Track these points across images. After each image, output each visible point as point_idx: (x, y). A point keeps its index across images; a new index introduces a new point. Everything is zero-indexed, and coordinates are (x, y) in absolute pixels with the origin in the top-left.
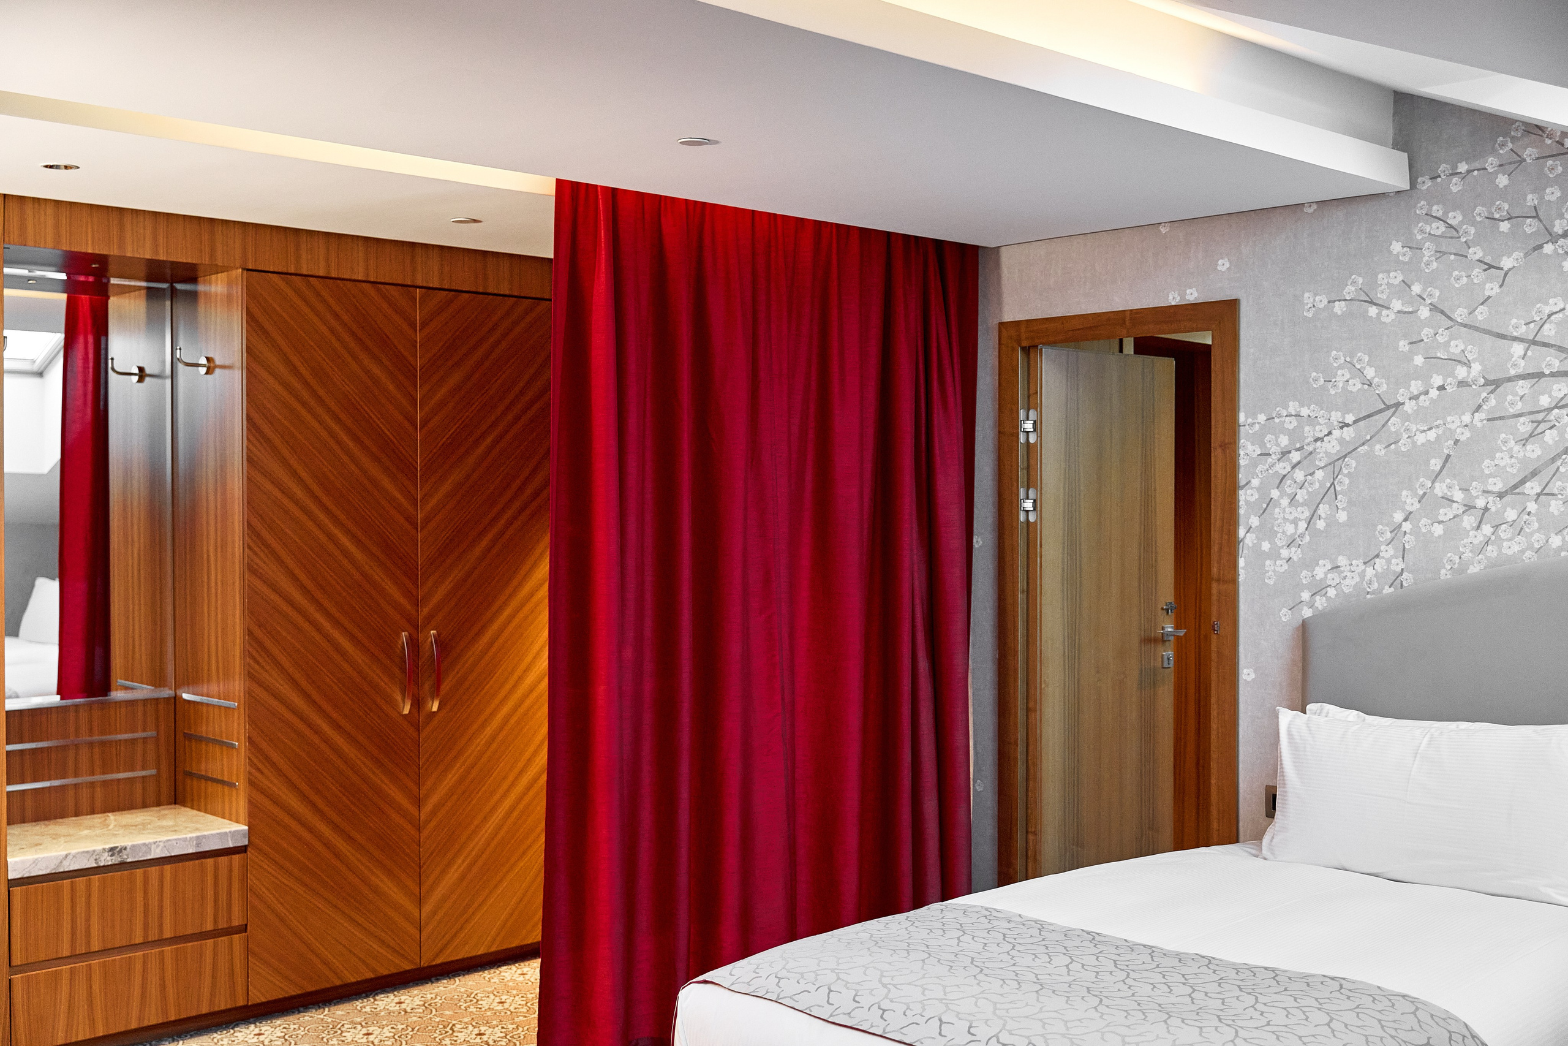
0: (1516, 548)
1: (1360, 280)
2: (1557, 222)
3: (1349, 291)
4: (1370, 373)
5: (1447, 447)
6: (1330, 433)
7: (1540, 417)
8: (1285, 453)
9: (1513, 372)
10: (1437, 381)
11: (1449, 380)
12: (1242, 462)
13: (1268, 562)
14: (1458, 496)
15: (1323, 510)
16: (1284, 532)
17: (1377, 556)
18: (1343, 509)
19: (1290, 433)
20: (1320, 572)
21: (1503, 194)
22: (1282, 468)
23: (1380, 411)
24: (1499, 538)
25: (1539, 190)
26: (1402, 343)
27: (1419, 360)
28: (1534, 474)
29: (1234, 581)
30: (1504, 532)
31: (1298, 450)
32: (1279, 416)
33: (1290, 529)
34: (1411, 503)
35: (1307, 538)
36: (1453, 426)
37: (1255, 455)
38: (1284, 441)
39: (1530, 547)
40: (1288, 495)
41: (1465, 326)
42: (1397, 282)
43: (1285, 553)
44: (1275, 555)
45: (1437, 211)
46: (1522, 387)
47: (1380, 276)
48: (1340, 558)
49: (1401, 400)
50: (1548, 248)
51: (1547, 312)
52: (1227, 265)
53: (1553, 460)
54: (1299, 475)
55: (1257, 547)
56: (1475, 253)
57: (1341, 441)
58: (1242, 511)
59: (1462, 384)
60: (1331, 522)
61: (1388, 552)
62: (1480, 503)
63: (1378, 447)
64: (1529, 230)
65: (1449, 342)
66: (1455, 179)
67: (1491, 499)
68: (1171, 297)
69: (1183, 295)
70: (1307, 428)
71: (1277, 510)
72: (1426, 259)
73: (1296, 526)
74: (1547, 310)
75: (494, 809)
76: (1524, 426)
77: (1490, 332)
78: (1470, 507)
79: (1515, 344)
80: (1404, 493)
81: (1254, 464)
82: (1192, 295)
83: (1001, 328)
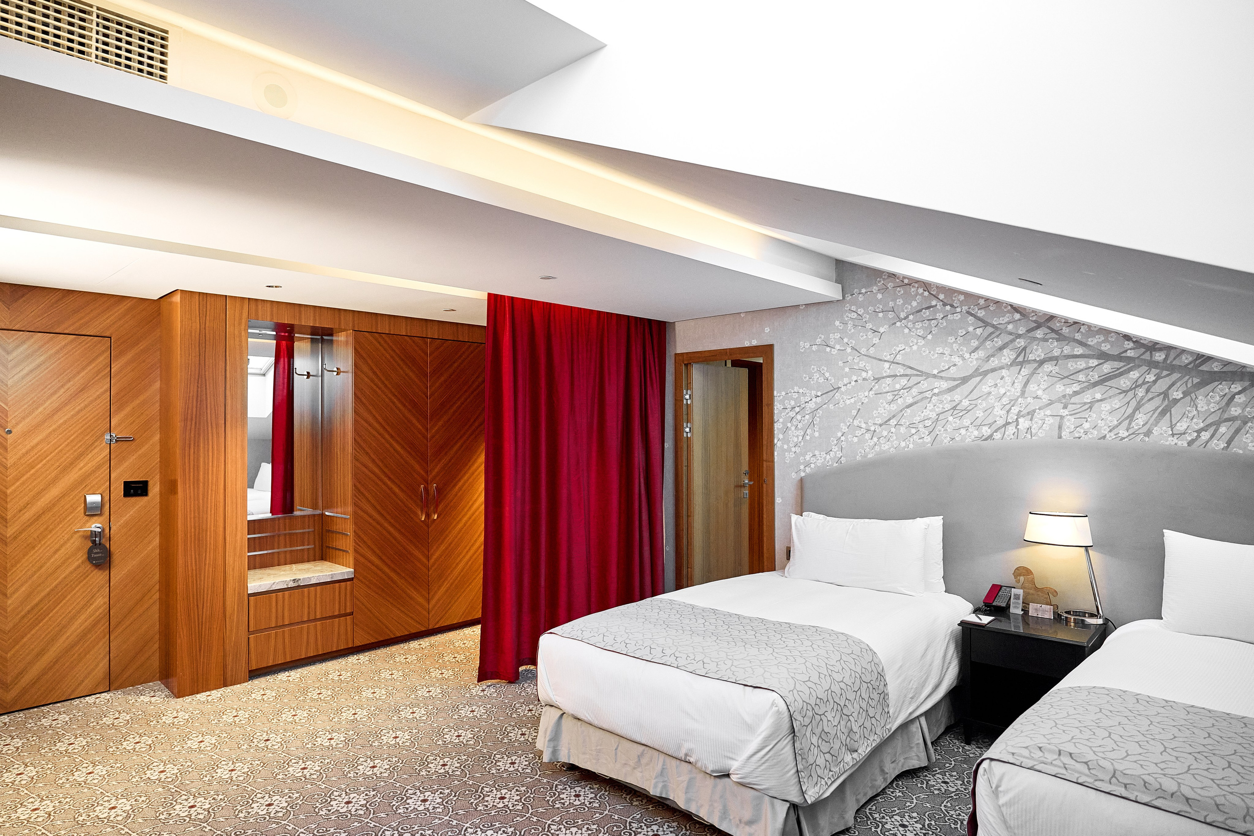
0: (887, 447)
1: (823, 337)
2: (902, 313)
3: (818, 341)
4: (827, 375)
5: (859, 406)
6: (811, 400)
8: (793, 408)
9: (885, 375)
10: (855, 378)
11: (859, 378)
12: (775, 412)
13: (786, 453)
14: (863, 426)
15: (809, 431)
16: (793, 441)
17: (831, 451)
18: (817, 431)
19: (795, 400)
20: (808, 457)
21: (880, 301)
22: (792, 414)
23: (832, 391)
24: (880, 443)
25: (894, 300)
27: (847, 370)
28: (894, 416)
29: (773, 461)
30: (882, 440)
31: (798, 407)
32: (791, 393)
33: (795, 439)
34: (844, 429)
35: (802, 443)
36: (861, 397)
37: (781, 409)
38: (793, 403)
39: (893, 447)
40: (794, 425)
41: (865, 356)
42: (837, 337)
43: (793, 449)
44: (789, 450)
45: (853, 308)
46: (889, 381)
47: (831, 335)
48: (816, 451)
49: (840, 386)
50: (898, 324)
51: (898, 350)
52: (769, 330)
53: (901, 411)
54: (799, 417)
55: (782, 447)
56: (869, 326)
57: (816, 403)
58: (775, 432)
59: (864, 379)
60: (812, 437)
61: (835, 449)
62: (872, 428)
63: (831, 405)
64: (890, 317)
65: (859, 362)
66: (860, 296)
67: (877, 427)
68: (746, 344)
69: (751, 343)
70: (802, 398)
71: (790, 432)
72: (849, 328)
73: (798, 438)
74: (898, 349)
75: (461, 561)
76: (890, 397)
77: (875, 358)
78: (868, 430)
79: (885, 363)
80: (842, 424)
81: (780, 412)
82: (754, 342)
83: (678, 356)
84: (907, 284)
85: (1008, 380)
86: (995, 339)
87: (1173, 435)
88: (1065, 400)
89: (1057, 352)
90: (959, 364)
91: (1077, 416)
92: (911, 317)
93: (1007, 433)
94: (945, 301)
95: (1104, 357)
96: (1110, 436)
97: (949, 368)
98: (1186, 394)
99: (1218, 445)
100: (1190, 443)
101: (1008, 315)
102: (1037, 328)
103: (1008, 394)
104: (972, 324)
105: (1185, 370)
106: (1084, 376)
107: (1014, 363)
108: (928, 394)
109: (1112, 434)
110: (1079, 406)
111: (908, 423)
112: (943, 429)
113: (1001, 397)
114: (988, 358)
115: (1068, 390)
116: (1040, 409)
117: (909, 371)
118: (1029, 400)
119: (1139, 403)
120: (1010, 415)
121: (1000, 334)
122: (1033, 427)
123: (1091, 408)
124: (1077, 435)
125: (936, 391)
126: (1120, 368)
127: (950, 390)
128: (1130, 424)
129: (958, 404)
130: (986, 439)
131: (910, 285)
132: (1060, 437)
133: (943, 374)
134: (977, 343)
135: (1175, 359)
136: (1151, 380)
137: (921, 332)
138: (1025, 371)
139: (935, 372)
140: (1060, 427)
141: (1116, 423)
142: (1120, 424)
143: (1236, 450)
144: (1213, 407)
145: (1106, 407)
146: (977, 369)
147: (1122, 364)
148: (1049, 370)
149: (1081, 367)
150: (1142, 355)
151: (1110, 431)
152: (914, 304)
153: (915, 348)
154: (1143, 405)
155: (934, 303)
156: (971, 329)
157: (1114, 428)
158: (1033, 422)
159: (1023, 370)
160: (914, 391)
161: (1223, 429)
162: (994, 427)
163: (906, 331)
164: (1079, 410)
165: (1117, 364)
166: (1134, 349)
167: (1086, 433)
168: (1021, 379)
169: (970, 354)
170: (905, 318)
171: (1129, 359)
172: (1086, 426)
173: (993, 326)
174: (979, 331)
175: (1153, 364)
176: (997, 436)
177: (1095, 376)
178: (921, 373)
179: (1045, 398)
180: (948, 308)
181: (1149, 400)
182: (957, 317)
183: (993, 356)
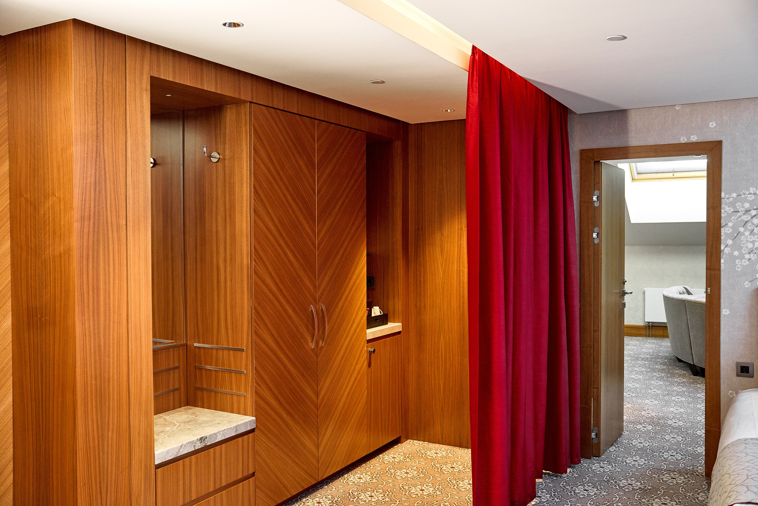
8: (747, 211)
12: (723, 215)
13: (737, 261)
16: (746, 247)
19: (750, 202)
22: (746, 218)
29: (719, 269)
31: (754, 210)
32: (744, 194)
33: (750, 246)
37: (730, 212)
38: (747, 205)
40: (749, 230)
43: (747, 256)
44: (741, 257)
52: (715, 125)
55: (731, 255)
58: (722, 238)
68: (682, 139)
69: (688, 138)
71: (743, 237)
81: (729, 216)
82: (694, 139)
83: (583, 152)
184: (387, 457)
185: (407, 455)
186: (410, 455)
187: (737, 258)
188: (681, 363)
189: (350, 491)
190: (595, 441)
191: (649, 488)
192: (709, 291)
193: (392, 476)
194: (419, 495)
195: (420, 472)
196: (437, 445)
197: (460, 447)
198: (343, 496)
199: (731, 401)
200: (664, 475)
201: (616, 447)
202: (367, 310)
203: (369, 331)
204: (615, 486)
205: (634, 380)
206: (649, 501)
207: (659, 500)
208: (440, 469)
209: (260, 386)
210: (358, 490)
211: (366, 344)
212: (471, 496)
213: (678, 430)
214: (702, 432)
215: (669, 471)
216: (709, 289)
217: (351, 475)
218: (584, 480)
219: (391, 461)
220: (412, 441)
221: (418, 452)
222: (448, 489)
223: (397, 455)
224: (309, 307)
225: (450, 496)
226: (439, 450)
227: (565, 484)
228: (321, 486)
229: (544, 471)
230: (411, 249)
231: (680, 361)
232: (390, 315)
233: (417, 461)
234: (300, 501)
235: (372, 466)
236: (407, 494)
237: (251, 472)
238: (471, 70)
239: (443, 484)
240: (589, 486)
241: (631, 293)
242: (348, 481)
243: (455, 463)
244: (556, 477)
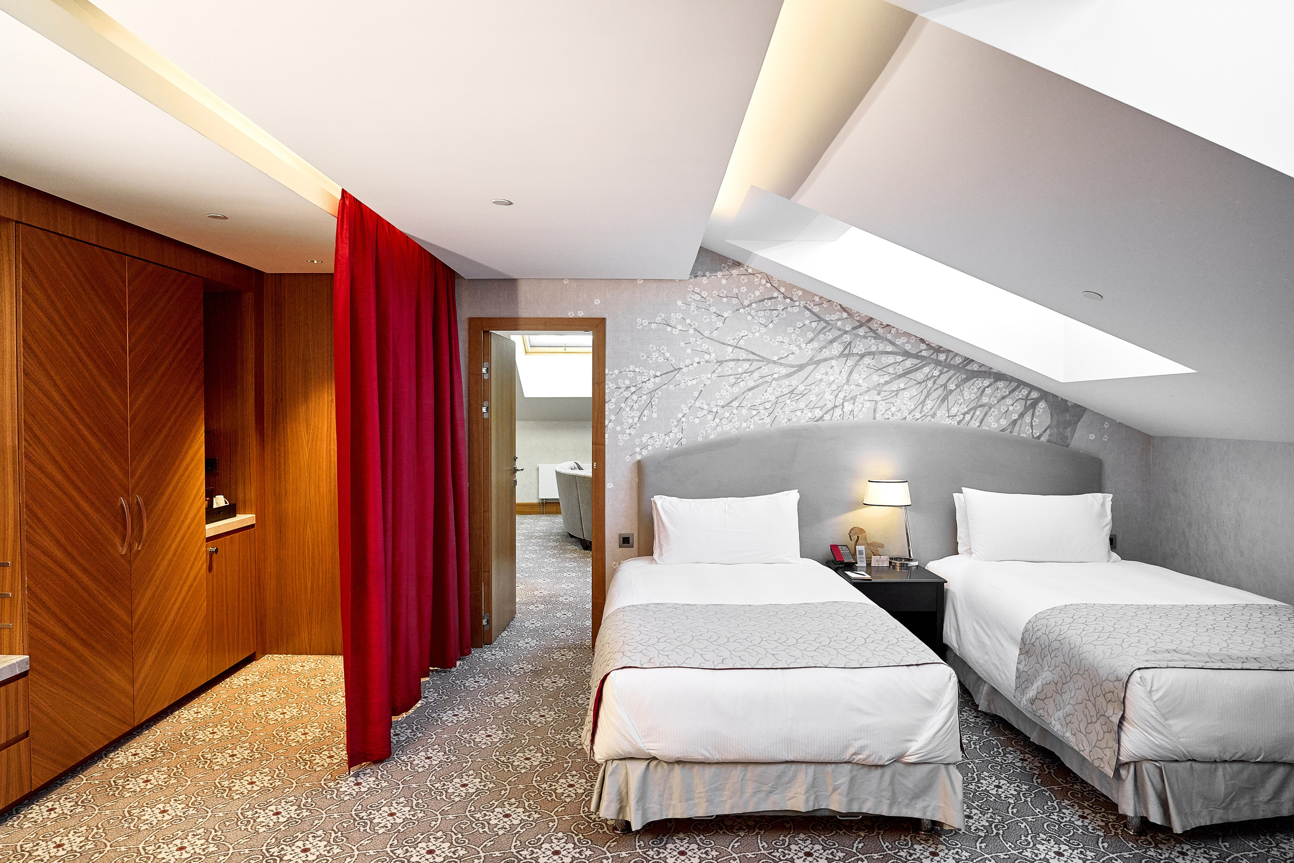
0: (729, 428)
1: (663, 315)
2: (745, 301)
3: (658, 319)
4: (668, 355)
5: (701, 387)
6: (649, 380)
7: (738, 376)
8: (628, 388)
9: (728, 358)
10: (697, 360)
11: (702, 360)
12: (607, 391)
13: (619, 436)
14: (705, 407)
15: (646, 412)
16: (627, 422)
17: (671, 432)
18: (655, 412)
19: (630, 379)
20: (644, 439)
21: (724, 287)
22: (627, 394)
23: (672, 371)
24: (722, 424)
25: (739, 287)
26: (682, 343)
27: (689, 351)
28: (736, 399)
29: (604, 444)
30: (724, 422)
31: (634, 386)
32: (625, 371)
33: (630, 421)
34: (685, 410)
35: (638, 425)
36: (703, 379)
37: (613, 388)
38: (627, 382)
39: (734, 427)
40: (629, 406)
41: (709, 338)
42: (679, 317)
43: (628, 431)
44: (623, 432)
45: (697, 290)
46: (732, 364)
47: (672, 314)
48: (654, 433)
49: (681, 367)
50: (742, 311)
52: (599, 302)
53: (743, 393)
54: (635, 397)
55: (614, 429)
56: (713, 309)
57: (654, 383)
58: (606, 413)
59: (707, 362)
60: (650, 418)
61: (675, 430)
62: (715, 410)
63: (671, 386)
64: (734, 303)
65: (702, 344)
66: (704, 278)
67: (719, 408)
68: (569, 314)
69: (576, 313)
70: (638, 377)
71: (624, 412)
72: (692, 309)
73: (633, 419)
74: (741, 335)
76: (732, 380)
77: (718, 342)
78: (711, 412)
79: (729, 347)
80: (683, 405)
81: (613, 392)
82: (581, 314)
83: (471, 320)
84: (751, 274)
85: (837, 369)
86: (827, 333)
87: (949, 417)
88: (878, 388)
89: (874, 349)
90: (796, 352)
91: (887, 401)
92: (754, 305)
93: (835, 415)
94: (785, 294)
95: (907, 354)
96: (910, 417)
97: (788, 356)
98: (957, 386)
99: (975, 424)
100: (959, 423)
101: (837, 313)
102: (860, 326)
103: (836, 381)
104: (808, 318)
105: (957, 368)
106: (893, 369)
107: (842, 355)
108: (768, 379)
109: (910, 416)
110: (889, 393)
111: (749, 405)
112: (781, 411)
113: (831, 384)
114: (821, 349)
115: (881, 379)
116: (860, 395)
117: (751, 357)
118: (853, 387)
119: (928, 392)
120: (838, 400)
121: (831, 329)
122: (855, 410)
123: (897, 395)
124: (887, 417)
125: (776, 376)
126: (917, 365)
127: (789, 375)
128: (922, 408)
129: (795, 389)
130: (817, 421)
131: (753, 275)
132: (875, 418)
133: (782, 361)
134: (812, 335)
135: (951, 359)
136: (936, 375)
137: (763, 321)
138: (850, 363)
139: (775, 358)
140: (875, 410)
141: (913, 407)
142: (916, 408)
143: (984, 427)
144: (973, 396)
145: (907, 394)
146: (812, 358)
147: (919, 361)
148: (867, 363)
149: (891, 362)
150: (931, 355)
151: (909, 414)
152: (757, 293)
153: (757, 334)
154: (931, 393)
155: (775, 295)
156: (807, 322)
157: (912, 411)
158: (855, 405)
159: (848, 361)
160: (756, 375)
161: (978, 413)
162: (825, 409)
163: (749, 318)
164: (889, 397)
165: (915, 361)
166: (926, 350)
167: (893, 415)
168: (847, 369)
169: (806, 344)
170: (748, 306)
171: (924, 358)
172: (893, 409)
173: (826, 321)
174: (814, 325)
175: (938, 363)
176: (827, 417)
177: (900, 370)
178: (763, 359)
179: (865, 386)
180: (788, 301)
181: (935, 390)
182: (796, 310)
183: (825, 347)
184: (237, 680)
185: (264, 674)
186: (268, 674)
187: (619, 433)
188: (573, 539)
189: (183, 732)
190: (486, 628)
191: (540, 668)
192: (595, 465)
193: (243, 703)
194: (279, 719)
195: (281, 692)
196: (304, 657)
197: (333, 655)
198: (172, 739)
199: (614, 571)
200: (554, 654)
201: (508, 632)
202: (206, 500)
203: (208, 527)
204: (507, 672)
205: (527, 560)
206: (539, 682)
207: (549, 680)
208: (307, 684)
209: (35, 611)
210: (194, 728)
211: (205, 544)
212: (345, 710)
213: (569, 606)
214: (589, 606)
215: (559, 648)
216: (595, 463)
217: (184, 711)
218: (475, 671)
219: (242, 685)
220: (271, 656)
221: (278, 668)
222: (316, 707)
223: (250, 675)
224: (118, 499)
225: (319, 714)
226: (306, 662)
227: (454, 678)
228: (138, 733)
229: (431, 668)
230: (268, 424)
231: (572, 536)
232: (240, 505)
233: (277, 679)
234: (106, 757)
235: (215, 694)
236: (263, 721)
237: (22, 731)
238: (340, 217)
239: (311, 701)
240: (480, 677)
241: (522, 470)
242: (179, 719)
243: (326, 675)
244: (445, 672)
